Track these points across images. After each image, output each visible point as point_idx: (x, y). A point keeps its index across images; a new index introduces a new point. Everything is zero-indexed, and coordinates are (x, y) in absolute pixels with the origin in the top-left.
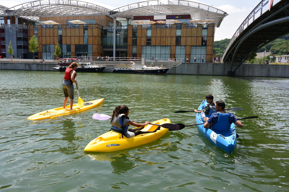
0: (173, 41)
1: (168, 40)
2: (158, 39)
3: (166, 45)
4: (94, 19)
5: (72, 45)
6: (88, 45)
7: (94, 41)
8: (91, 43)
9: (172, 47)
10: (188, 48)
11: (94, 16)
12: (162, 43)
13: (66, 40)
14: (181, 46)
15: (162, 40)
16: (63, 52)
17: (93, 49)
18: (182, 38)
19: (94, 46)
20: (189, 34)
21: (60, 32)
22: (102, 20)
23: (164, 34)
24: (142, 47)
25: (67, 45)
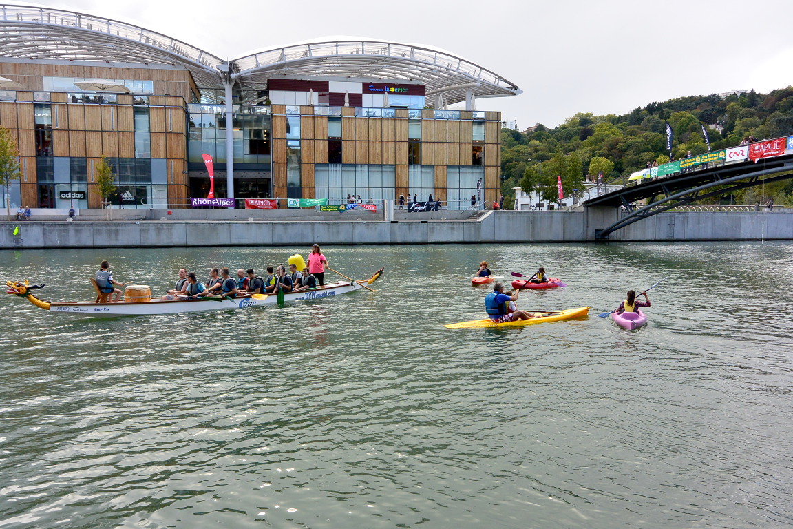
0: (402, 153)
1: (387, 151)
2: (362, 147)
3: (384, 163)
4: (149, 78)
5: (92, 159)
6: (150, 159)
7: (174, 147)
8: (163, 155)
9: (399, 170)
10: (440, 171)
11: (148, 71)
12: (371, 158)
13: (66, 144)
14: (423, 166)
15: (371, 149)
16: (56, 182)
17: (171, 171)
18: (423, 144)
19: (172, 163)
20: (441, 136)
21: (44, 117)
22: (176, 85)
23: (376, 134)
24: (317, 168)
25: (70, 158)
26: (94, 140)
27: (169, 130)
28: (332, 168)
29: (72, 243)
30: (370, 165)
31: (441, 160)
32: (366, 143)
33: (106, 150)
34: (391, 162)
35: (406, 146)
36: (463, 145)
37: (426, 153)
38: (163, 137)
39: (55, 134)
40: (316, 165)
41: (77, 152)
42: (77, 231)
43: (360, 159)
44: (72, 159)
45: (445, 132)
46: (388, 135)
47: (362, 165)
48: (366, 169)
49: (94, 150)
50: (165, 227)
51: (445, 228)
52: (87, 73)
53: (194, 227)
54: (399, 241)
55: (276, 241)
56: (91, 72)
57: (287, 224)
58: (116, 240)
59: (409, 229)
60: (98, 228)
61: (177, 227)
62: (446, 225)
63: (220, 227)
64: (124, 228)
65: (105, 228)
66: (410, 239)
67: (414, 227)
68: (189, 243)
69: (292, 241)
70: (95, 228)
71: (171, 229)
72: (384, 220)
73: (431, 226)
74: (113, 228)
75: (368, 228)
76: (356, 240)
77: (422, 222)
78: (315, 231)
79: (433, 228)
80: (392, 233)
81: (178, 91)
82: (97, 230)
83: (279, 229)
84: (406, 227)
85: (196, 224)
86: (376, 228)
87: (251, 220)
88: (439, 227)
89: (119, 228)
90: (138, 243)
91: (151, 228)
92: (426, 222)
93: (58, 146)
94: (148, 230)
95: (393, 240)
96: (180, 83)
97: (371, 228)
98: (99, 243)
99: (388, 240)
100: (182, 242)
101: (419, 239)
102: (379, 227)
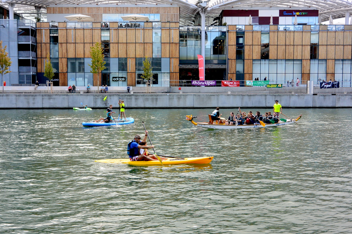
0: (306, 52)
1: (297, 51)
2: (281, 49)
3: (295, 58)
4: (158, 13)
5: (130, 59)
6: (161, 58)
7: (174, 51)
8: (168, 56)
9: (304, 62)
10: (330, 63)
11: (157, 8)
12: (287, 55)
13: (117, 51)
14: (319, 60)
15: (287, 50)
16: (111, 72)
17: (172, 65)
18: (320, 47)
19: (173, 60)
20: (332, 41)
21: (106, 36)
22: (172, 16)
23: (290, 41)
24: (253, 62)
25: (119, 58)
26: (131, 47)
27: (171, 42)
28: (263, 62)
29: (133, 105)
30: (286, 60)
31: (331, 56)
32: (284, 47)
33: (138, 54)
34: (300, 58)
35: (309, 48)
36: (346, 47)
37: (322, 52)
38: (168, 45)
39: (111, 45)
40: (253, 60)
41: (122, 55)
42: (136, 99)
43: (280, 57)
44: (120, 59)
45: (334, 39)
46: (298, 41)
47: (281, 60)
48: (283, 62)
49: (131, 54)
50: (182, 97)
51: (347, 98)
52: (125, 11)
53: (198, 97)
54: (317, 106)
55: (244, 105)
56: (127, 11)
57: (251, 95)
58: (156, 104)
59: (324, 99)
60: (147, 97)
61: (189, 97)
62: (348, 96)
63: (212, 97)
64: (160, 97)
65: (150, 97)
66: (325, 105)
67: (327, 97)
68: (195, 106)
69: (253, 106)
70: (145, 97)
71: (186, 98)
72: (307, 93)
73: (338, 97)
74: (155, 97)
75: (299, 98)
76: (291, 105)
77: (332, 95)
78: (267, 100)
79: (339, 98)
80: (314, 101)
81: (173, 19)
82: (146, 98)
83: (246, 98)
84: (322, 97)
85: (199, 95)
86: (303, 98)
87: (229, 93)
88: (343, 98)
89: (158, 97)
90: (168, 106)
91: (175, 97)
92: (335, 95)
93: (113, 52)
94: (173, 98)
95: (314, 106)
96: (174, 15)
97: (301, 98)
98: (147, 105)
99: (311, 106)
100: (191, 106)
101: (330, 105)
102: (306, 97)
